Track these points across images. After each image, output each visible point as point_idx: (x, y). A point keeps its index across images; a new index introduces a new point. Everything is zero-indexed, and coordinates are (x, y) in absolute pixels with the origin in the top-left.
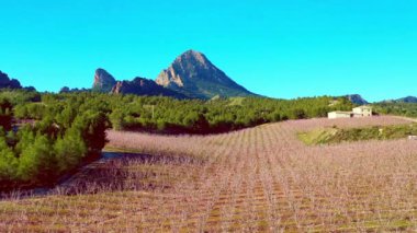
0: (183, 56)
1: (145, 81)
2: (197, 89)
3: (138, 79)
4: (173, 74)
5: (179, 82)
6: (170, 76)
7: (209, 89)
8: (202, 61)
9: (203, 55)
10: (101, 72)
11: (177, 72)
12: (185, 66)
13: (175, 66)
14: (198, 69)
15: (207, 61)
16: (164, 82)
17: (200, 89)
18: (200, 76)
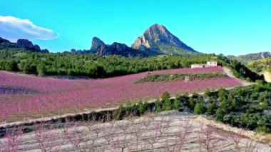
0: (151, 28)
1: (120, 45)
2: (159, 49)
3: (115, 44)
4: (144, 39)
5: (147, 45)
6: (142, 41)
7: (167, 49)
8: (163, 31)
9: (164, 27)
10: (96, 39)
11: (147, 39)
12: (152, 34)
13: (146, 35)
14: (161, 36)
15: (166, 31)
17: (161, 49)
18: (161, 41)
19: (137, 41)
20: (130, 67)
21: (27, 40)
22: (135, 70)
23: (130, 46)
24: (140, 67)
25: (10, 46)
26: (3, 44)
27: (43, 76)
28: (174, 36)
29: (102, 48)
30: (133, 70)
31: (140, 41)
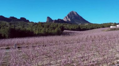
0: (70, 13)
1: (61, 20)
2: (74, 22)
3: (59, 19)
4: (68, 18)
5: (69, 20)
7: (78, 22)
8: (76, 14)
10: (48, 18)
12: (71, 15)
13: (68, 15)
14: (75, 16)
16: (65, 20)
17: (76, 22)
31: (66, 18)
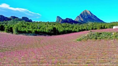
0: (83, 12)
1: (69, 19)
3: (67, 19)
4: (80, 17)
5: (82, 19)
6: (79, 18)
8: (89, 13)
9: (90, 11)
10: (58, 17)
12: (84, 15)
13: (81, 15)
15: (91, 13)
16: (78, 20)
18: (88, 17)
19: (77, 18)
20: (74, 29)
21: (26, 17)
22: (77, 30)
23: (74, 20)
24: (80, 29)
25: (18, 20)
26: (16, 19)
27: (16, 34)
28: (94, 15)
29: (61, 20)
30: (75, 30)
31: (78, 18)
